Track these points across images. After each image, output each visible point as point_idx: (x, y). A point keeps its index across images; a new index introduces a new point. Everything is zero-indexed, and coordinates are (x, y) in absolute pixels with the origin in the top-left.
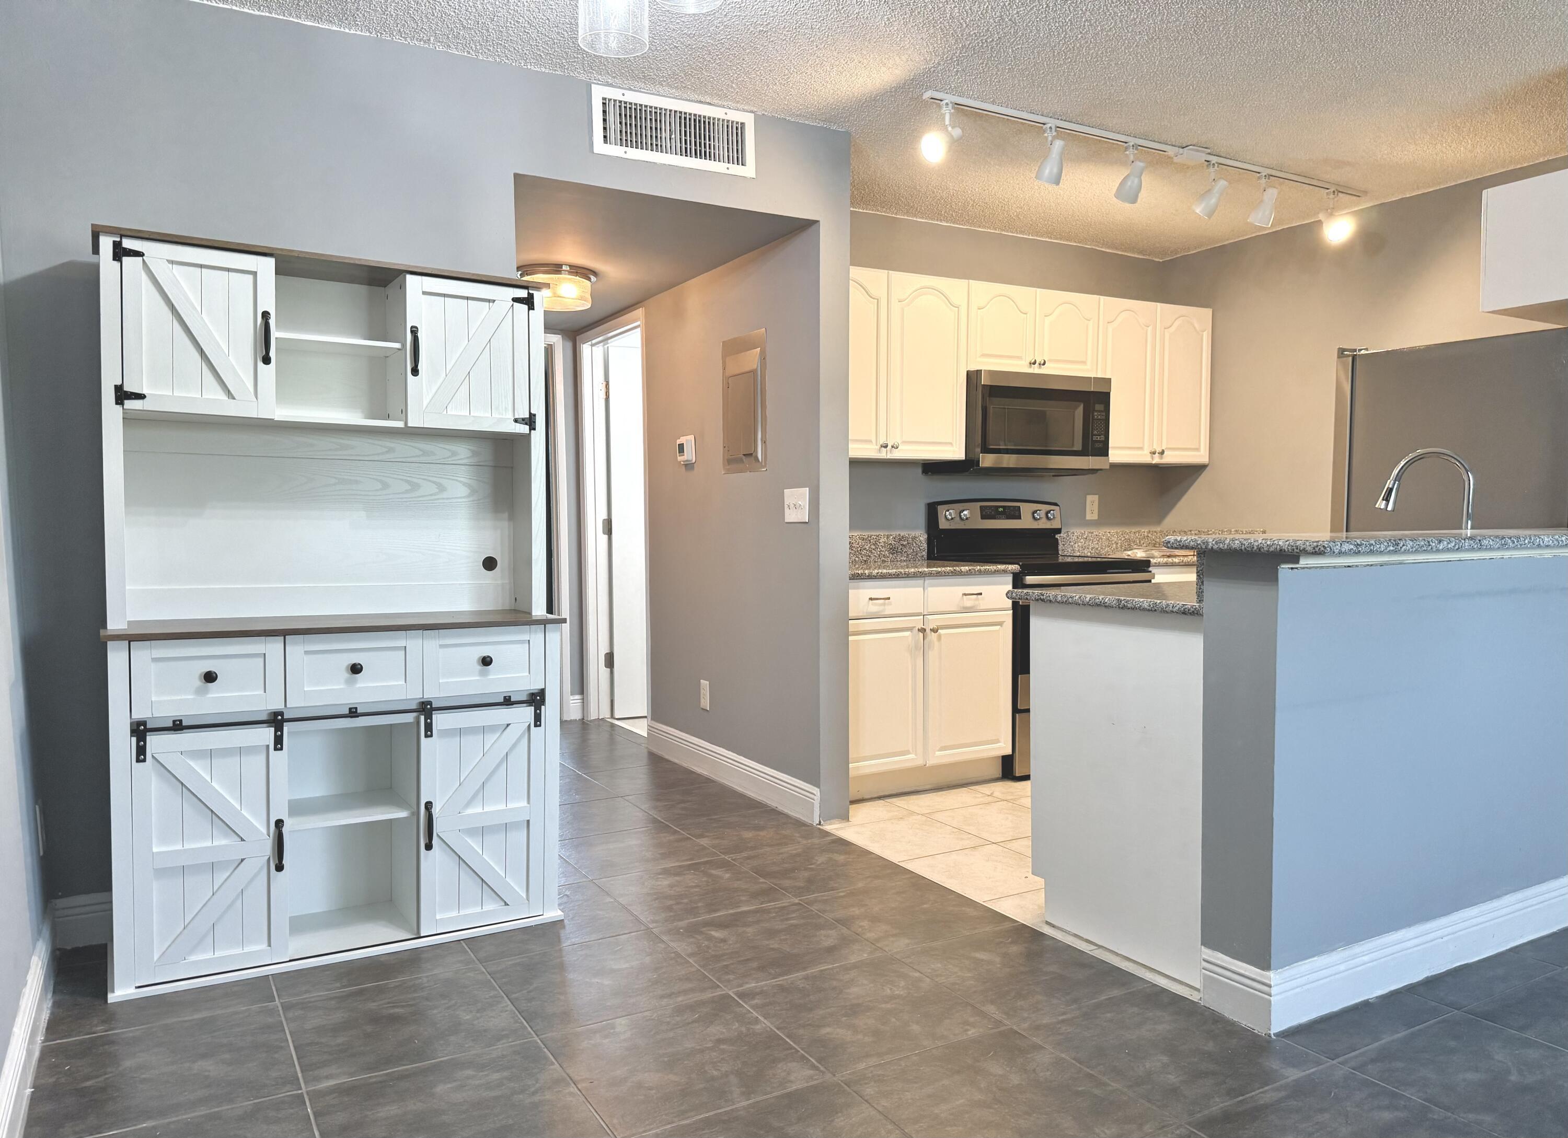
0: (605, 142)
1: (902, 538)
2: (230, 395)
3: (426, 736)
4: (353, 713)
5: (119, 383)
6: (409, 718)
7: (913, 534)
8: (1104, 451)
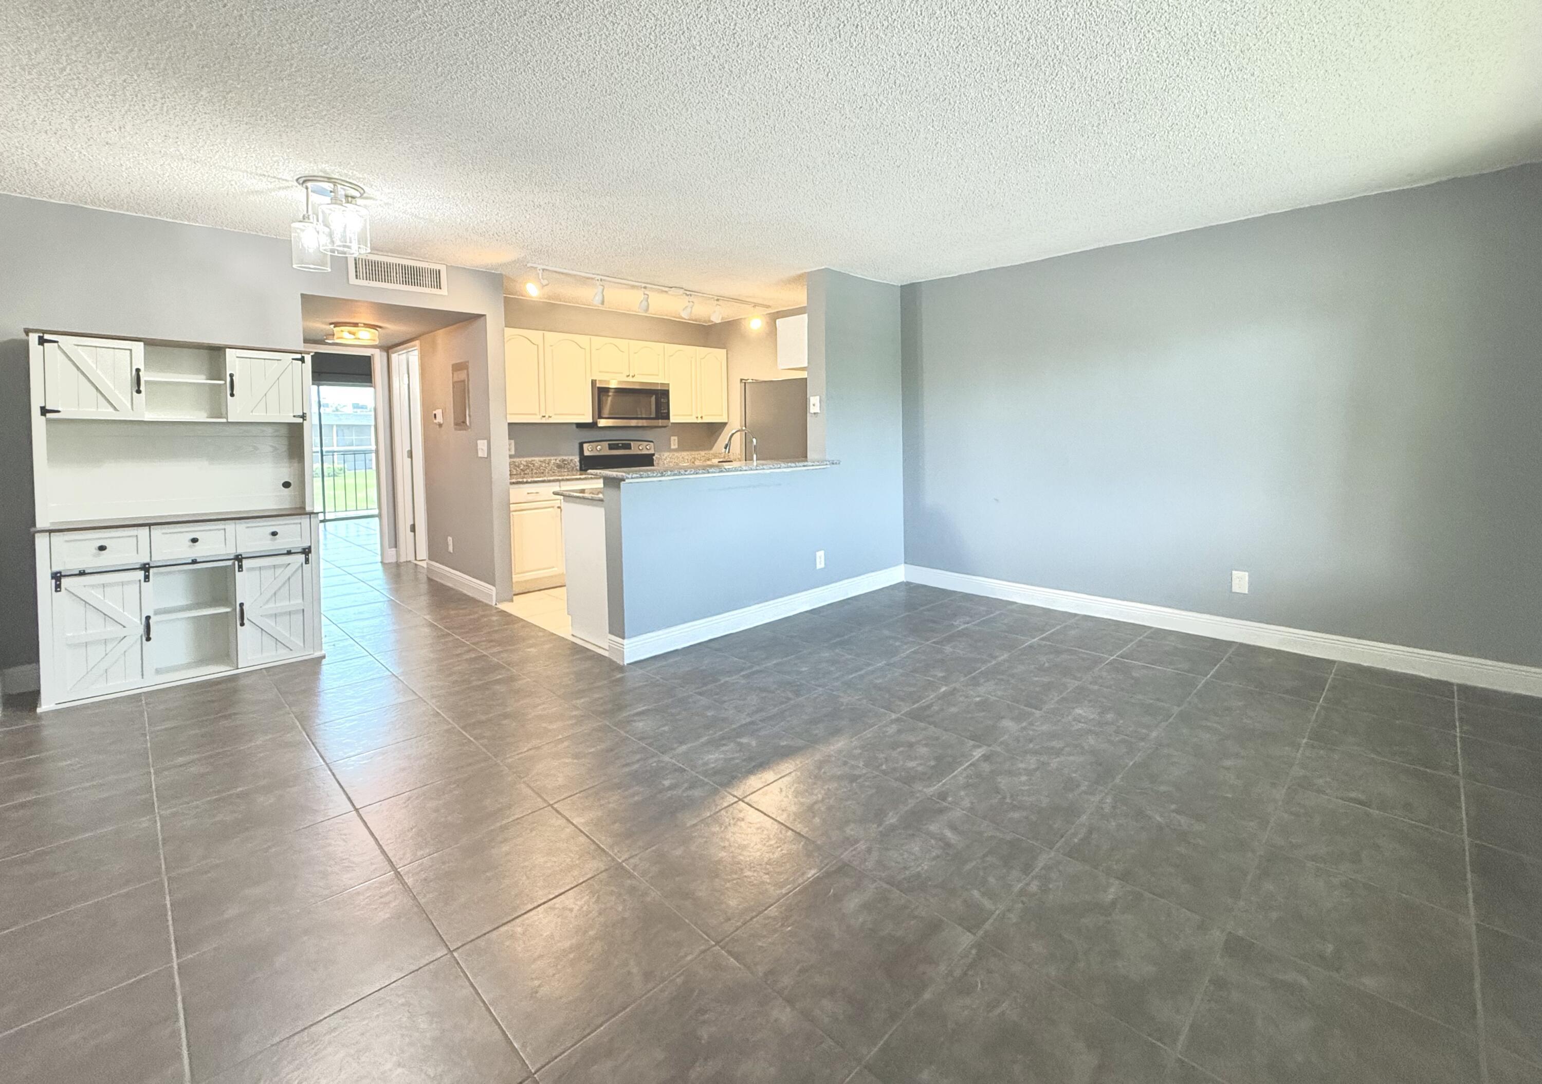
0: (357, 278)
1: (564, 460)
2: (115, 409)
3: (239, 571)
4: (194, 562)
5: (43, 405)
6: (230, 563)
7: (571, 458)
8: (667, 417)
